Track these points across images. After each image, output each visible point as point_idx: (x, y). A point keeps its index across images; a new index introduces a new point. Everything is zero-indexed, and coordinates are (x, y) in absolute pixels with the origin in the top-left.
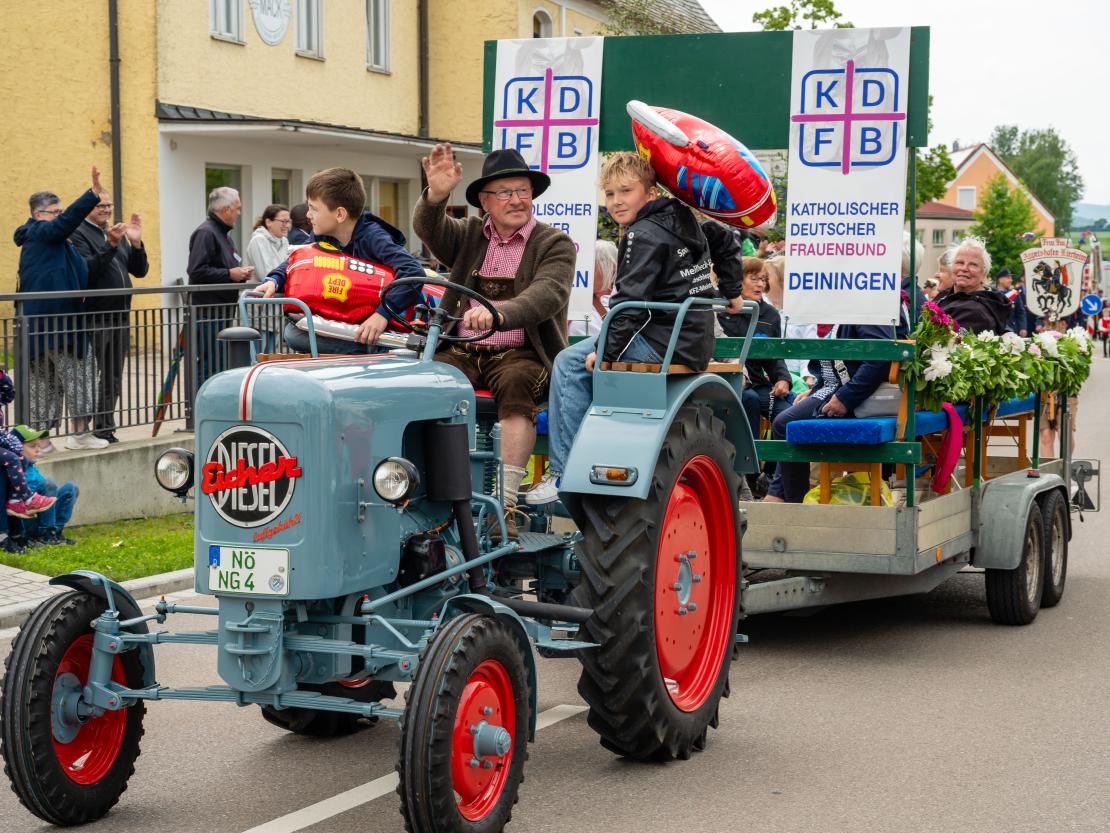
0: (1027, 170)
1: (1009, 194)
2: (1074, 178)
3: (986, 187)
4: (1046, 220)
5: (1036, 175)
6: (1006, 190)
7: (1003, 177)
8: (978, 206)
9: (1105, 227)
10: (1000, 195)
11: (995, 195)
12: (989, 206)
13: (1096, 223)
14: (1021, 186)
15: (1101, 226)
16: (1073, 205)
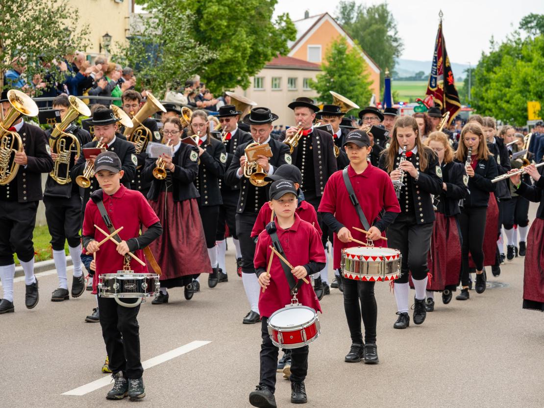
0: (361, 33)
1: (347, 53)
2: (396, 40)
3: (330, 45)
4: (374, 72)
5: (369, 37)
6: (345, 49)
7: (343, 39)
8: (323, 59)
9: (423, 77)
10: (340, 52)
11: (336, 52)
12: (332, 60)
13: (417, 74)
14: (356, 46)
15: (420, 77)
16: (396, 59)
